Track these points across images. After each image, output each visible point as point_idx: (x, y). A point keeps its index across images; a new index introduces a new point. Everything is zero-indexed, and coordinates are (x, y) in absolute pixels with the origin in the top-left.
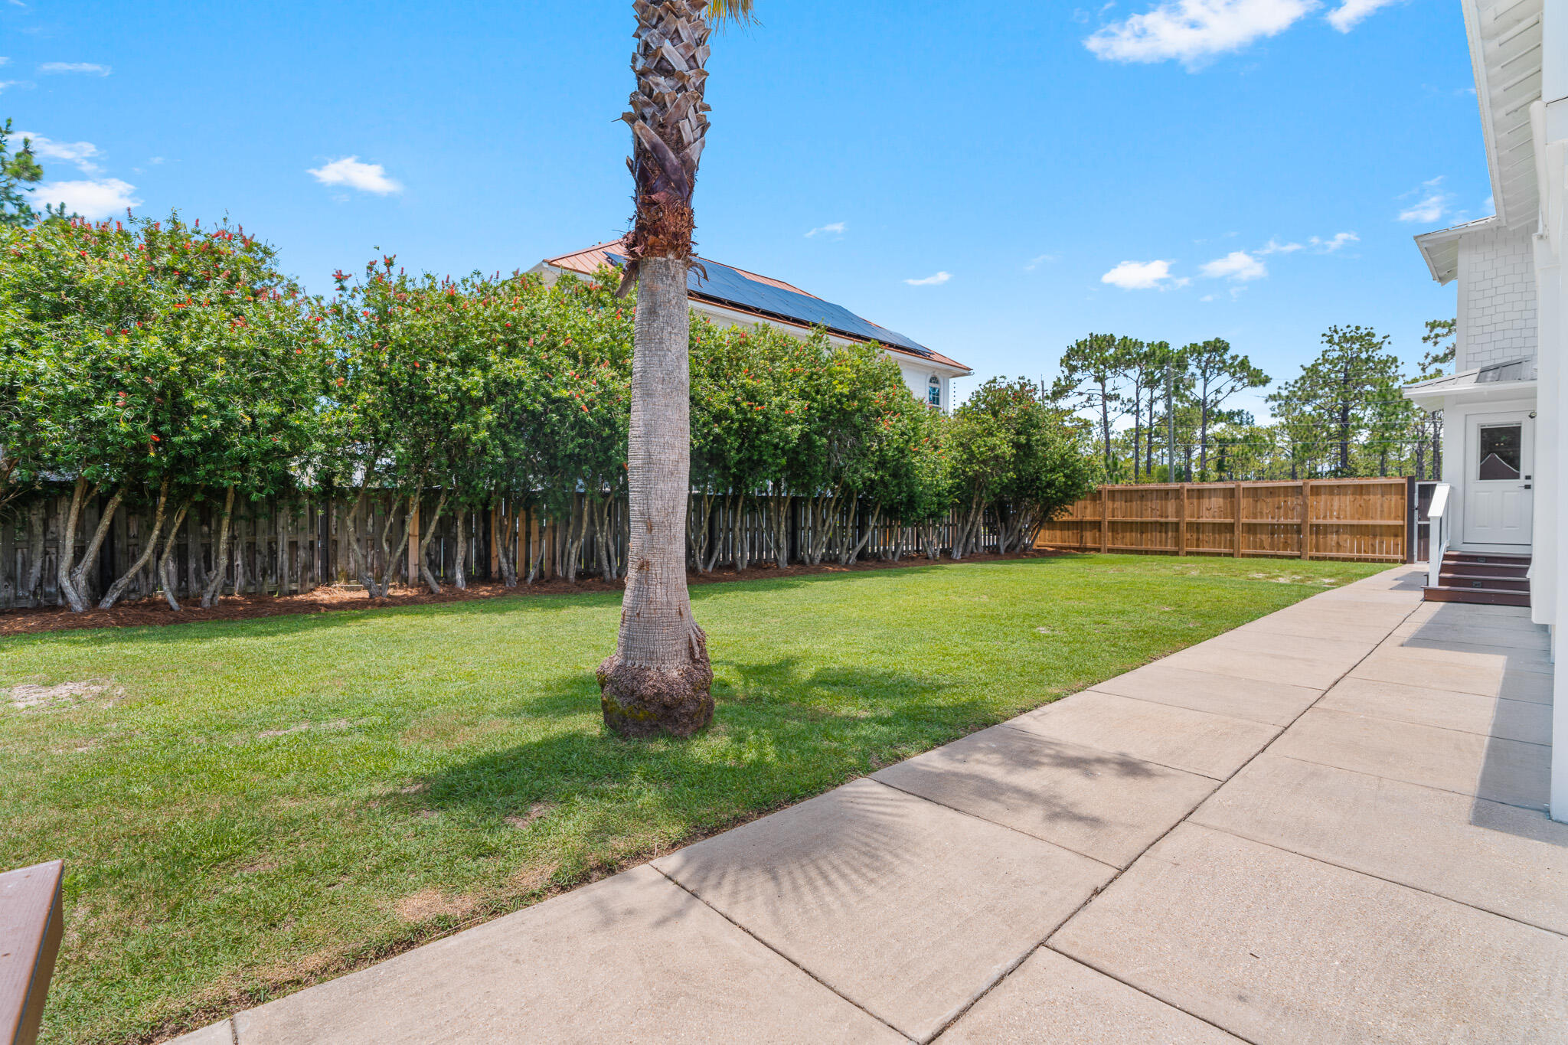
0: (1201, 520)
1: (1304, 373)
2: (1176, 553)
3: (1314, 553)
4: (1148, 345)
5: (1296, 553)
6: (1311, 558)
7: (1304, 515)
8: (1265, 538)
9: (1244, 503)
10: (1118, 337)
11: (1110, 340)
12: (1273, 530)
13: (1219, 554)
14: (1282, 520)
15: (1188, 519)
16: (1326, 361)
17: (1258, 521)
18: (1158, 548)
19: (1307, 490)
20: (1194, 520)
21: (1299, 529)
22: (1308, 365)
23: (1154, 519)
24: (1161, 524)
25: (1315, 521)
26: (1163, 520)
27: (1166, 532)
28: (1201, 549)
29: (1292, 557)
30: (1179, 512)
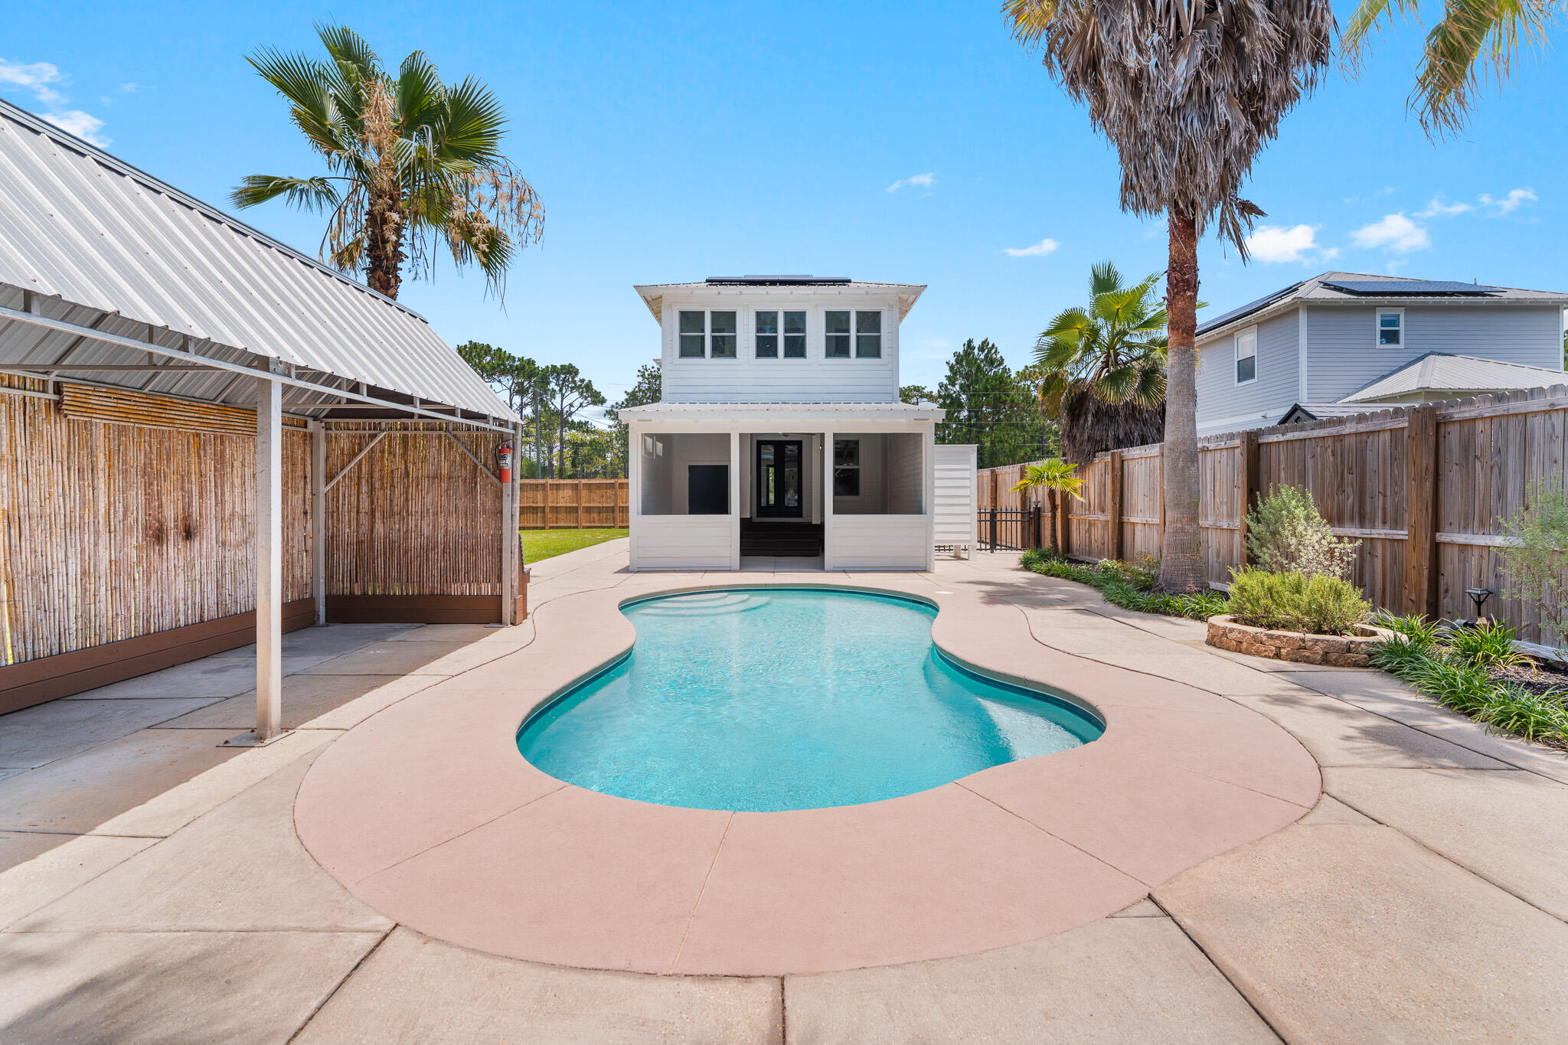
0: (558, 505)
1: (627, 397)
2: (543, 528)
3: (621, 524)
4: (519, 360)
5: (612, 525)
6: (620, 527)
7: (615, 501)
8: (595, 516)
9: (584, 493)
10: (494, 347)
11: (487, 349)
12: (600, 510)
13: (569, 527)
14: (605, 505)
15: (550, 505)
16: (640, 390)
17: (592, 505)
18: (532, 525)
19: (617, 486)
20: (554, 505)
21: (613, 509)
22: (630, 391)
23: (529, 505)
24: (533, 508)
25: (621, 505)
26: (535, 505)
27: (537, 513)
28: (558, 525)
29: (610, 527)
30: (545, 499)
